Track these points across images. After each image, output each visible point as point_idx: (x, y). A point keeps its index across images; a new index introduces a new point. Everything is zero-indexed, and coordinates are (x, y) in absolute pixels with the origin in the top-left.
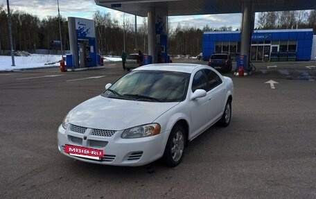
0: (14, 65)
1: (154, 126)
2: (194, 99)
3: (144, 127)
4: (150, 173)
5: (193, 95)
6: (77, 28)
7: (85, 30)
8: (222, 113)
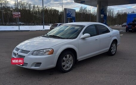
0: (44, 28)
1: (50, 50)
2: (84, 39)
3: (44, 50)
4: (50, 74)
5: (83, 36)
6: (67, 13)
7: (71, 14)
8: (108, 48)
